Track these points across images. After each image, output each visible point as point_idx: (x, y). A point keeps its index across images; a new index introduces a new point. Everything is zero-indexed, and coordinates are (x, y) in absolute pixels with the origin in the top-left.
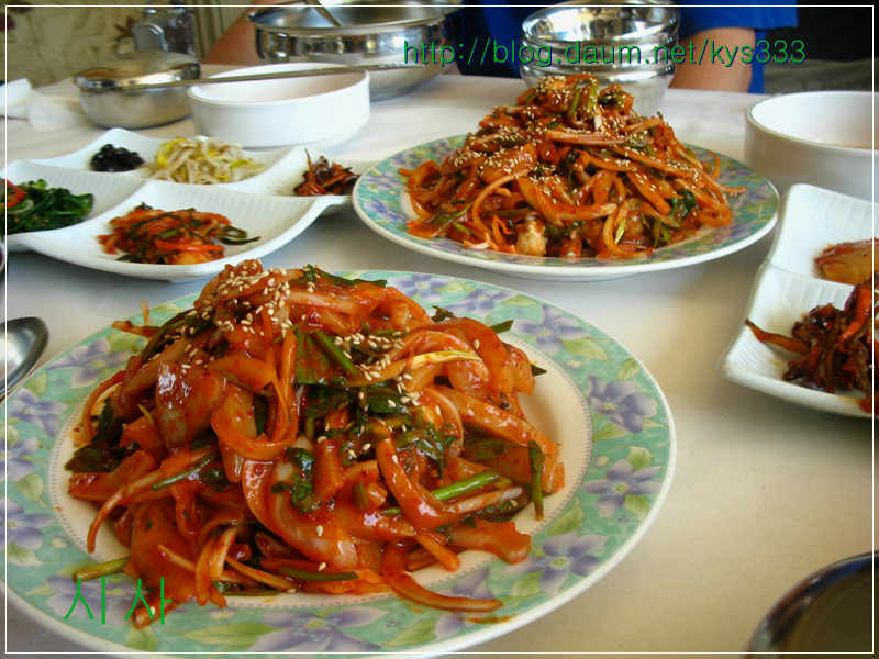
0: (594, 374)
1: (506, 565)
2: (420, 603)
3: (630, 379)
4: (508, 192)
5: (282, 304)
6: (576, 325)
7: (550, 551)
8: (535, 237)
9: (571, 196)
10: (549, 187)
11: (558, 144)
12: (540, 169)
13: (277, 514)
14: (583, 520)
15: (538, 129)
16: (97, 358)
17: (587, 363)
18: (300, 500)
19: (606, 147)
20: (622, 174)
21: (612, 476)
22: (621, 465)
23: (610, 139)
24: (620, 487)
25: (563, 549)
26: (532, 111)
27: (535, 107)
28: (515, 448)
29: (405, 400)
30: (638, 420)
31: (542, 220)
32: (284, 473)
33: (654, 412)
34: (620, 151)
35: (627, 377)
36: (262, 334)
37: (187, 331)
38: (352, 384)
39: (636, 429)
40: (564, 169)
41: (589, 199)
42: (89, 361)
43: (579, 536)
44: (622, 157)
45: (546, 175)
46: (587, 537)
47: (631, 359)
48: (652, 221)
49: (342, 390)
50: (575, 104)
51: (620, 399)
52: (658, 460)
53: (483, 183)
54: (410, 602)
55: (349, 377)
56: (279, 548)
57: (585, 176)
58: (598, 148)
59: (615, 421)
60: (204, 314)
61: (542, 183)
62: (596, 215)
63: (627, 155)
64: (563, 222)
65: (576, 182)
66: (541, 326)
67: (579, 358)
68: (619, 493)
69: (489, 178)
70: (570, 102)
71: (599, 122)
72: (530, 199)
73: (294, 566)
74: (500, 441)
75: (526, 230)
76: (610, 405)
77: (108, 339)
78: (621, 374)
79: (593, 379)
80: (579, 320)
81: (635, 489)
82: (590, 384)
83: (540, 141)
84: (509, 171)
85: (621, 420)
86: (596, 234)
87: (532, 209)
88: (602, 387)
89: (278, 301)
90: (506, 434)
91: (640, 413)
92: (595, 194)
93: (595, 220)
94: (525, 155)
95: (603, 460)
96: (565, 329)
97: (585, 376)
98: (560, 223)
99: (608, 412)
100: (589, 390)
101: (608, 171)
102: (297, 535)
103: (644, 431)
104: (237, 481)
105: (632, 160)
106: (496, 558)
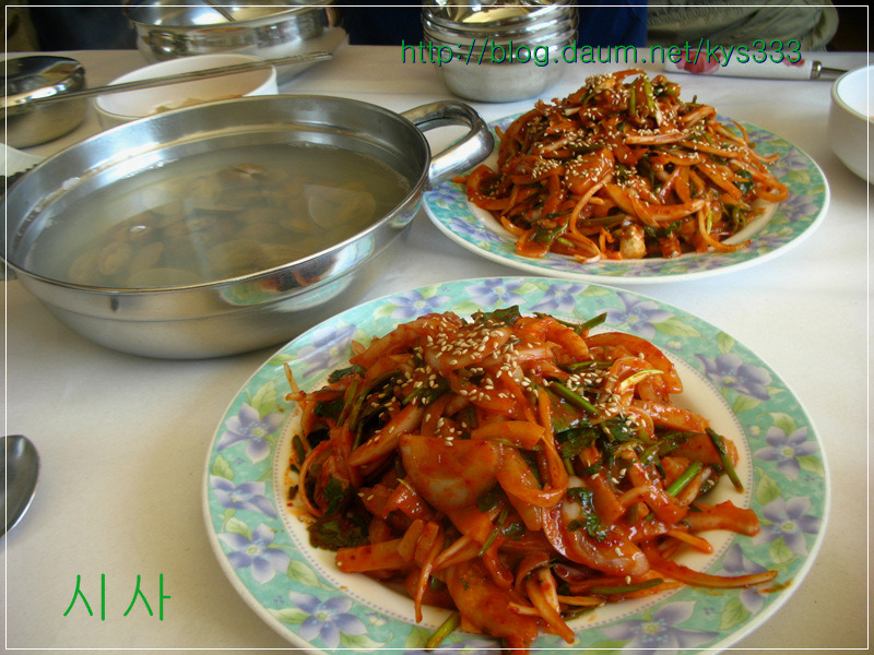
0: (698, 352)
1: (748, 538)
2: (712, 587)
3: (731, 352)
4: (601, 201)
5: (515, 364)
6: (656, 307)
7: (773, 518)
8: (637, 242)
9: (656, 195)
10: (636, 189)
11: (633, 147)
12: (622, 173)
13: (578, 548)
14: (777, 484)
15: (610, 133)
16: (254, 427)
17: (686, 342)
18: (595, 532)
19: (677, 143)
20: (694, 168)
21: (773, 442)
22: (773, 432)
23: (679, 135)
24: (786, 451)
25: (782, 515)
26: (593, 113)
27: (595, 109)
28: (695, 436)
29: (629, 423)
30: (761, 388)
31: (639, 223)
32: (572, 511)
33: (770, 380)
34: (688, 145)
35: (727, 351)
36: (513, 396)
37: (419, 401)
38: (595, 422)
39: (765, 397)
40: (644, 170)
41: (674, 198)
42: (249, 432)
43: (786, 500)
44: (692, 151)
45: (629, 179)
46: (793, 500)
47: (722, 333)
48: (730, 208)
49: (587, 429)
50: (633, 102)
51: (734, 371)
52: (800, 421)
53: (572, 194)
54: (704, 589)
55: (590, 415)
56: (575, 572)
57: (664, 175)
58: (669, 145)
59: (742, 392)
60: (432, 383)
61: (628, 186)
62: (687, 213)
63: (696, 148)
64: (658, 222)
65: (658, 182)
66: (627, 313)
67: (677, 339)
68: (790, 456)
69: (580, 189)
70: (629, 100)
71: (659, 116)
72: (623, 204)
73: (602, 585)
74: (680, 433)
75: (629, 237)
76: (729, 379)
77: (250, 404)
78: (720, 347)
79: (699, 356)
80: (657, 302)
81: (799, 451)
82: (699, 360)
83: (615, 145)
84: (595, 179)
85: (746, 391)
86: (693, 229)
87: (626, 213)
88: (712, 362)
89: (511, 363)
90: (685, 427)
91: (759, 381)
92: (678, 191)
93: (687, 217)
94: (605, 160)
95: (755, 430)
96: (650, 313)
97: (691, 355)
98: (656, 225)
99: (730, 385)
100: (702, 368)
101: (683, 166)
102: (599, 560)
103: (772, 398)
104: (538, 529)
105: (699, 152)
106: (735, 534)
